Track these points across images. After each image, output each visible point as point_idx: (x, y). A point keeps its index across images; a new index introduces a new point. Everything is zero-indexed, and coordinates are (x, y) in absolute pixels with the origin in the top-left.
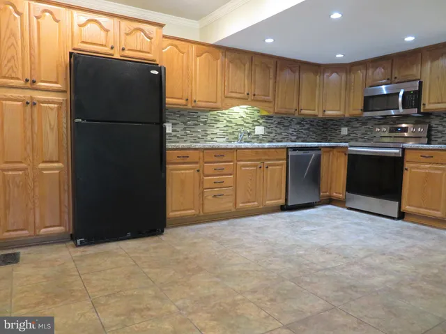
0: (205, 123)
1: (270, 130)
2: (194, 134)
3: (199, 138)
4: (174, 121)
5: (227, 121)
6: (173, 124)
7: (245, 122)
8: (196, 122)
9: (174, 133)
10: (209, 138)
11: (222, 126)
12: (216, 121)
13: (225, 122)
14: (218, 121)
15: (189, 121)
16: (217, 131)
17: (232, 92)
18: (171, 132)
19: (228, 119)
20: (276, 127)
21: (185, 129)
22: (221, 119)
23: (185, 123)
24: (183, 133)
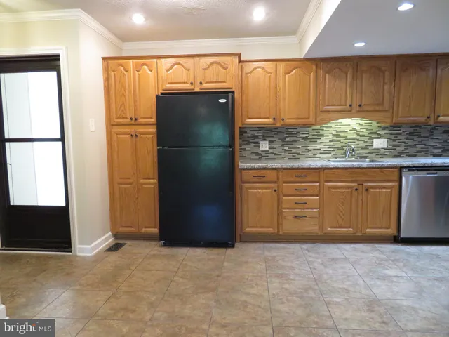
0: (306, 139)
1: (396, 143)
2: (294, 151)
3: (299, 154)
4: (271, 139)
5: (334, 135)
6: (270, 141)
7: (358, 135)
8: (295, 138)
9: (271, 150)
10: (310, 154)
11: (328, 141)
12: (318, 135)
13: (331, 136)
14: (323, 135)
15: (287, 137)
16: (322, 146)
17: (328, 105)
18: (267, 149)
19: (335, 133)
20: (407, 139)
21: (283, 146)
22: (325, 133)
23: (283, 140)
24: (280, 150)
